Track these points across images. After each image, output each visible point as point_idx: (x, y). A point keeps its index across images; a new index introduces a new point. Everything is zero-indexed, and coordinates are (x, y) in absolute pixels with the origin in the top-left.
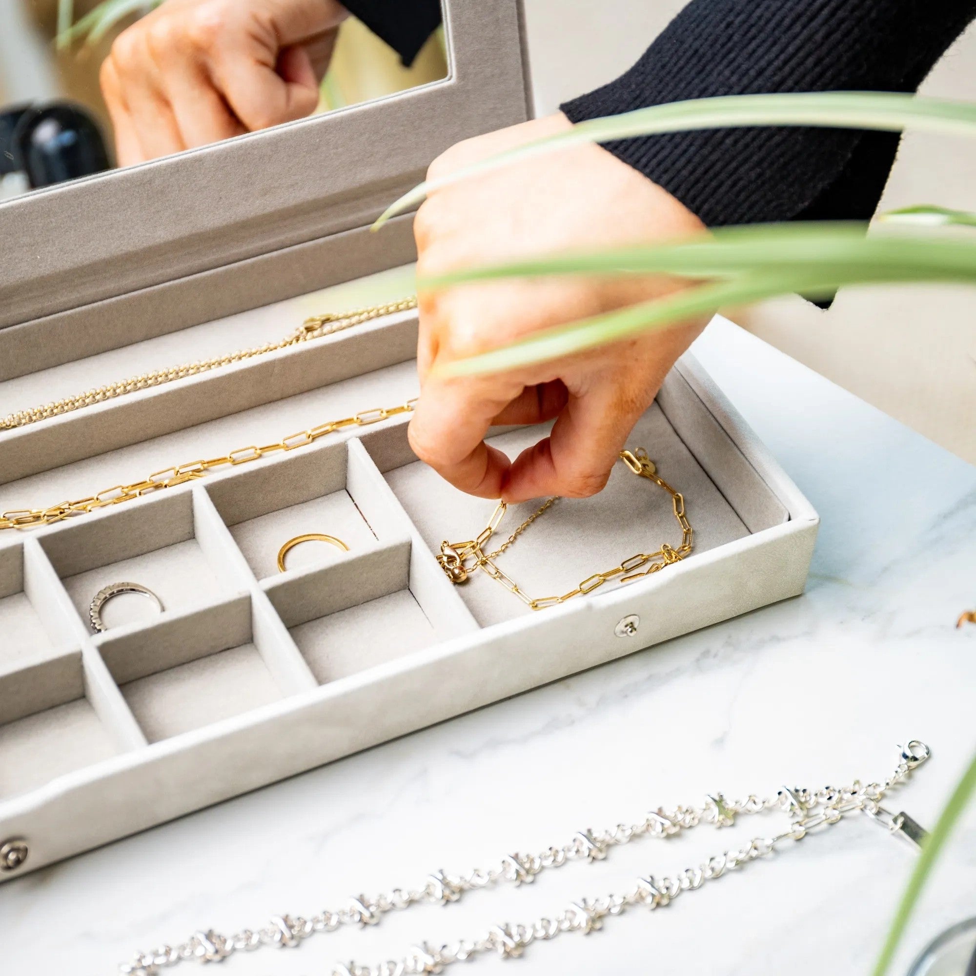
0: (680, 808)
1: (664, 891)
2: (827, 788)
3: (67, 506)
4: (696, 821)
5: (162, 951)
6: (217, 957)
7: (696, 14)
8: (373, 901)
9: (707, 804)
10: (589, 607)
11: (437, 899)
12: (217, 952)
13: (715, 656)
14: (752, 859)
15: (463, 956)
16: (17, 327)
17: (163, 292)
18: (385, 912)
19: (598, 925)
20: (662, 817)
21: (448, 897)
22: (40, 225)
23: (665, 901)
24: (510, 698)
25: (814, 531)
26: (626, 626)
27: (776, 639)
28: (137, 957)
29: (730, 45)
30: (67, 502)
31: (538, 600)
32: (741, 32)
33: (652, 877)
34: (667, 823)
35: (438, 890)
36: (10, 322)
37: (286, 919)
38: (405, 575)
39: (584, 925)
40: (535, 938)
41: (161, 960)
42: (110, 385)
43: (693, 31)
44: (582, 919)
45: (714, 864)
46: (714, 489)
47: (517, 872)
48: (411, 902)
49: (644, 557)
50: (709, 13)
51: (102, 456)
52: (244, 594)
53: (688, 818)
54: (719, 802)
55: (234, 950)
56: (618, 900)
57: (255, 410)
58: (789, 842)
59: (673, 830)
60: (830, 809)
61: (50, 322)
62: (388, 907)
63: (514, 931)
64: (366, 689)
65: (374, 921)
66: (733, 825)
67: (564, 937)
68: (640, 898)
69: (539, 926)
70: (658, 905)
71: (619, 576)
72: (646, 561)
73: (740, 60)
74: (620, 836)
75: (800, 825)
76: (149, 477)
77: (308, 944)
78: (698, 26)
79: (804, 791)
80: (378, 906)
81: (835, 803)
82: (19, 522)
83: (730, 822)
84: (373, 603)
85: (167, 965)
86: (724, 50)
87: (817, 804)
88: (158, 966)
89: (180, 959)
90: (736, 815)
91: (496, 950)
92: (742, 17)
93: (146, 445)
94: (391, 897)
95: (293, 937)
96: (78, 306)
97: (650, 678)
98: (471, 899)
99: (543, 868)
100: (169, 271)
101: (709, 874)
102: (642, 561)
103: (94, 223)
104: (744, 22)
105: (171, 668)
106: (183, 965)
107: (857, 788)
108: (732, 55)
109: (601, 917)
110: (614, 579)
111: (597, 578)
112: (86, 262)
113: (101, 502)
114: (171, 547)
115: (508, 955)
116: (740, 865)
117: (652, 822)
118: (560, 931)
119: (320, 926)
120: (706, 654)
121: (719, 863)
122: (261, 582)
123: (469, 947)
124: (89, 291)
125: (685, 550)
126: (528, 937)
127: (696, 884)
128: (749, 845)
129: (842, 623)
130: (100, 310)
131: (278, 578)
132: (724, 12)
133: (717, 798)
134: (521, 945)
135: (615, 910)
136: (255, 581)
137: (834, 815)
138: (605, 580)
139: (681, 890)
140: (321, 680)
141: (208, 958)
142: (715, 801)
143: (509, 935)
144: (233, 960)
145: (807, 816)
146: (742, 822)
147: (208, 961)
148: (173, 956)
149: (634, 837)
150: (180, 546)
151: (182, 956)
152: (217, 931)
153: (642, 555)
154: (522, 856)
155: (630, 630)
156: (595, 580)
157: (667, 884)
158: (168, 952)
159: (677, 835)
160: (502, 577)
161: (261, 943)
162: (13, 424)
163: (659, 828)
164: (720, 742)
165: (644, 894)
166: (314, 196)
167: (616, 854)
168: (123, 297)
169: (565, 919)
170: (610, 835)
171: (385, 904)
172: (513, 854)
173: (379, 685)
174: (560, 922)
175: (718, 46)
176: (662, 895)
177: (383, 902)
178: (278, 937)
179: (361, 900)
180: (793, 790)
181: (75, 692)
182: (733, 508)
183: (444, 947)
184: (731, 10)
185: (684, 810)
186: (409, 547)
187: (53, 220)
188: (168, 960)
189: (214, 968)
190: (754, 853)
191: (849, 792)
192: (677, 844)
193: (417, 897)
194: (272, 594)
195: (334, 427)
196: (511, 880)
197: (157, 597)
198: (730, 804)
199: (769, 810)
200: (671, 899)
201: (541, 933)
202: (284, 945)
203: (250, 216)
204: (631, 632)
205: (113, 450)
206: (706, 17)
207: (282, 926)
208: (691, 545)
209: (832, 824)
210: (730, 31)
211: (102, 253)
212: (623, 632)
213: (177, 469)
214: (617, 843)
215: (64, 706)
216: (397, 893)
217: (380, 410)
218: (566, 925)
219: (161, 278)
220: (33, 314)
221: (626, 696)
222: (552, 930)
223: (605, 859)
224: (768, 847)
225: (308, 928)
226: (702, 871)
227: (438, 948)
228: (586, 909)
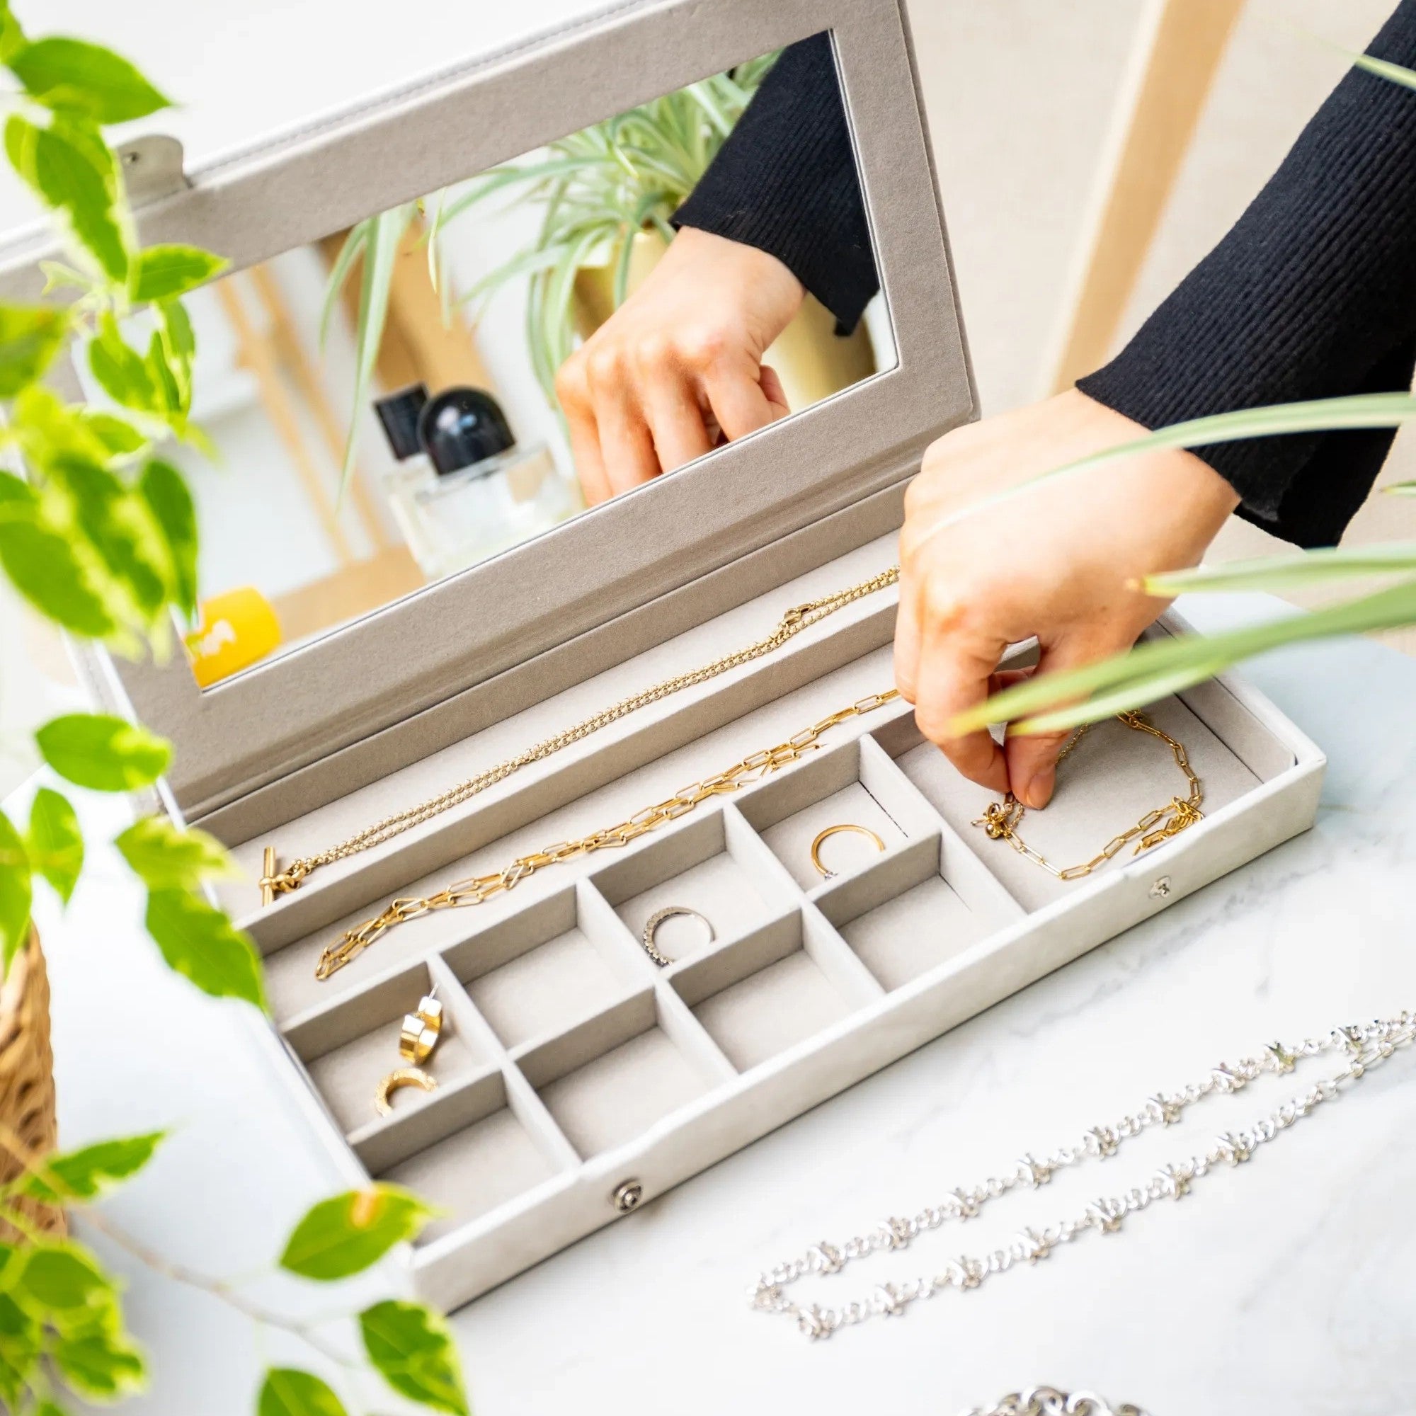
0: (1241, 1061)
1: (1243, 1147)
2: (1376, 1022)
3: (603, 834)
4: (1258, 1072)
5: (781, 1268)
6: (835, 1269)
7: (1211, 286)
8: (969, 1193)
9: (1266, 1054)
10: (1126, 878)
11: (1029, 1183)
12: (833, 1263)
13: (1242, 901)
14: (1318, 1103)
15: (1065, 1238)
16: (523, 665)
17: (652, 608)
18: (982, 1202)
19: (1186, 1189)
20: (1226, 1073)
21: (1039, 1179)
22: (538, 568)
23: (1245, 1157)
24: (1056, 971)
25: (1322, 771)
26: (1160, 888)
27: (1296, 876)
28: (760, 1278)
29: (1249, 314)
30: (603, 830)
31: (1066, 871)
32: (1260, 300)
33: (1228, 1135)
34: (1232, 1078)
35: (1028, 1174)
36: (515, 661)
37: (892, 1221)
38: (936, 864)
39: (1173, 1190)
40: (1128, 1210)
41: (782, 1278)
42: (615, 706)
43: (1210, 303)
44: (1170, 1184)
45: (1285, 1113)
46: (1209, 733)
47: (1101, 1146)
48: (1005, 1190)
49: (1158, 813)
50: (1225, 286)
51: (623, 779)
52: (795, 908)
53: (1250, 1070)
54: (1277, 1050)
55: (848, 1259)
56: (1202, 1162)
57: (757, 712)
58: (1349, 1081)
59: (1238, 1084)
60: (1383, 1042)
61: (552, 655)
62: (984, 1197)
63: (1109, 1205)
64: (931, 991)
65: (974, 1212)
66: (1294, 1071)
67: (1157, 1205)
68: (1221, 1156)
69: (1130, 1197)
70: (1239, 1161)
71: (1138, 837)
72: (1160, 817)
73: (1261, 329)
74: (1189, 1096)
75: (1358, 1063)
76: (675, 794)
77: (915, 1243)
78: (1215, 298)
79: (1355, 1027)
80: (976, 1198)
81: (1385, 1035)
82: (561, 854)
83: (1290, 1068)
84: (909, 893)
85: (788, 1282)
86: (1245, 319)
87: (1369, 1038)
88: (781, 1283)
89: (799, 1274)
90: (1295, 1060)
91: (1096, 1227)
92: (1260, 286)
93: (661, 762)
94: (985, 1187)
95: (901, 1239)
96: (576, 636)
97: (1184, 932)
98: (1059, 1177)
99: (1122, 1138)
100: (656, 589)
101: (1281, 1123)
102: (1157, 817)
103: (586, 558)
104: (1262, 291)
105: (732, 985)
106: (803, 1279)
107: (1404, 1018)
108: (1253, 324)
109: (1187, 1180)
110: (1134, 839)
111: (1118, 841)
112: (581, 596)
113: (634, 825)
114: (707, 863)
115: (1107, 1230)
116: (1309, 1110)
117: (1217, 1079)
118: (1150, 1199)
119: (924, 1224)
120: (1233, 900)
121: (1288, 1111)
122: (809, 893)
123: (1070, 1228)
124: (584, 621)
125: (1195, 800)
126: (1122, 1209)
127: (1270, 1134)
128: (1315, 1090)
129: (1355, 851)
130: (597, 636)
131: (824, 887)
132: (1241, 284)
133: (1275, 1047)
134: (1117, 1219)
135: (1200, 1172)
136: (801, 893)
137: (1387, 1048)
138: (1125, 842)
139: (1257, 1143)
140: (886, 986)
141: (825, 1270)
142: (1272, 1049)
143: (1105, 1210)
144: (849, 1268)
145: (1362, 1052)
146: (1302, 1066)
147: (826, 1273)
148: (793, 1272)
149: (1204, 1095)
150: (714, 860)
151: (801, 1271)
152: (829, 1242)
153: (1157, 812)
154: (1102, 1129)
155: (1164, 891)
156: (1117, 843)
157: (1244, 1139)
158: (788, 1268)
159: (1243, 1088)
160: (1026, 851)
161: (872, 1249)
162: (531, 758)
163: (1226, 1084)
164: (1263, 988)
165: (1224, 1152)
166: (782, 497)
167: (1188, 1113)
168: (616, 620)
169: (1154, 1186)
170: (1180, 1097)
171: (982, 1196)
172: (1092, 1129)
173: (944, 985)
174: (1150, 1190)
175: (1237, 315)
176: (1241, 1151)
177: (979, 1194)
178: (887, 1241)
179: (958, 1193)
180: (1345, 1029)
181: (649, 1022)
182: (1231, 750)
183: (1047, 1230)
184: (1248, 281)
185: (1246, 1062)
186: (939, 839)
187: (549, 562)
188: (788, 1277)
189: (832, 1279)
190: (1320, 1097)
191: (1398, 1022)
192: (1243, 1098)
193: (1009, 1183)
194: (821, 904)
195: (835, 720)
196: (1095, 1155)
197: (703, 917)
198: (1288, 1051)
199: (1324, 1051)
200: (1249, 1153)
201: (1134, 1205)
202: (894, 1248)
203: (726, 527)
204: (1165, 893)
205: (631, 772)
206: (1222, 290)
207: (889, 1230)
208: (1201, 794)
209: (1387, 1057)
210: (1248, 300)
211: (596, 585)
212: (1156, 894)
213: (702, 784)
214: (1188, 1103)
215: (639, 1037)
216: (991, 1182)
217: (876, 696)
218: (1156, 1193)
219: (648, 597)
220: (537, 651)
221: (1165, 954)
222: (1144, 1200)
223: (1178, 1122)
224: (1331, 1089)
225: (913, 1227)
226: (1274, 1122)
227: (1042, 1233)
228: (1172, 1175)
